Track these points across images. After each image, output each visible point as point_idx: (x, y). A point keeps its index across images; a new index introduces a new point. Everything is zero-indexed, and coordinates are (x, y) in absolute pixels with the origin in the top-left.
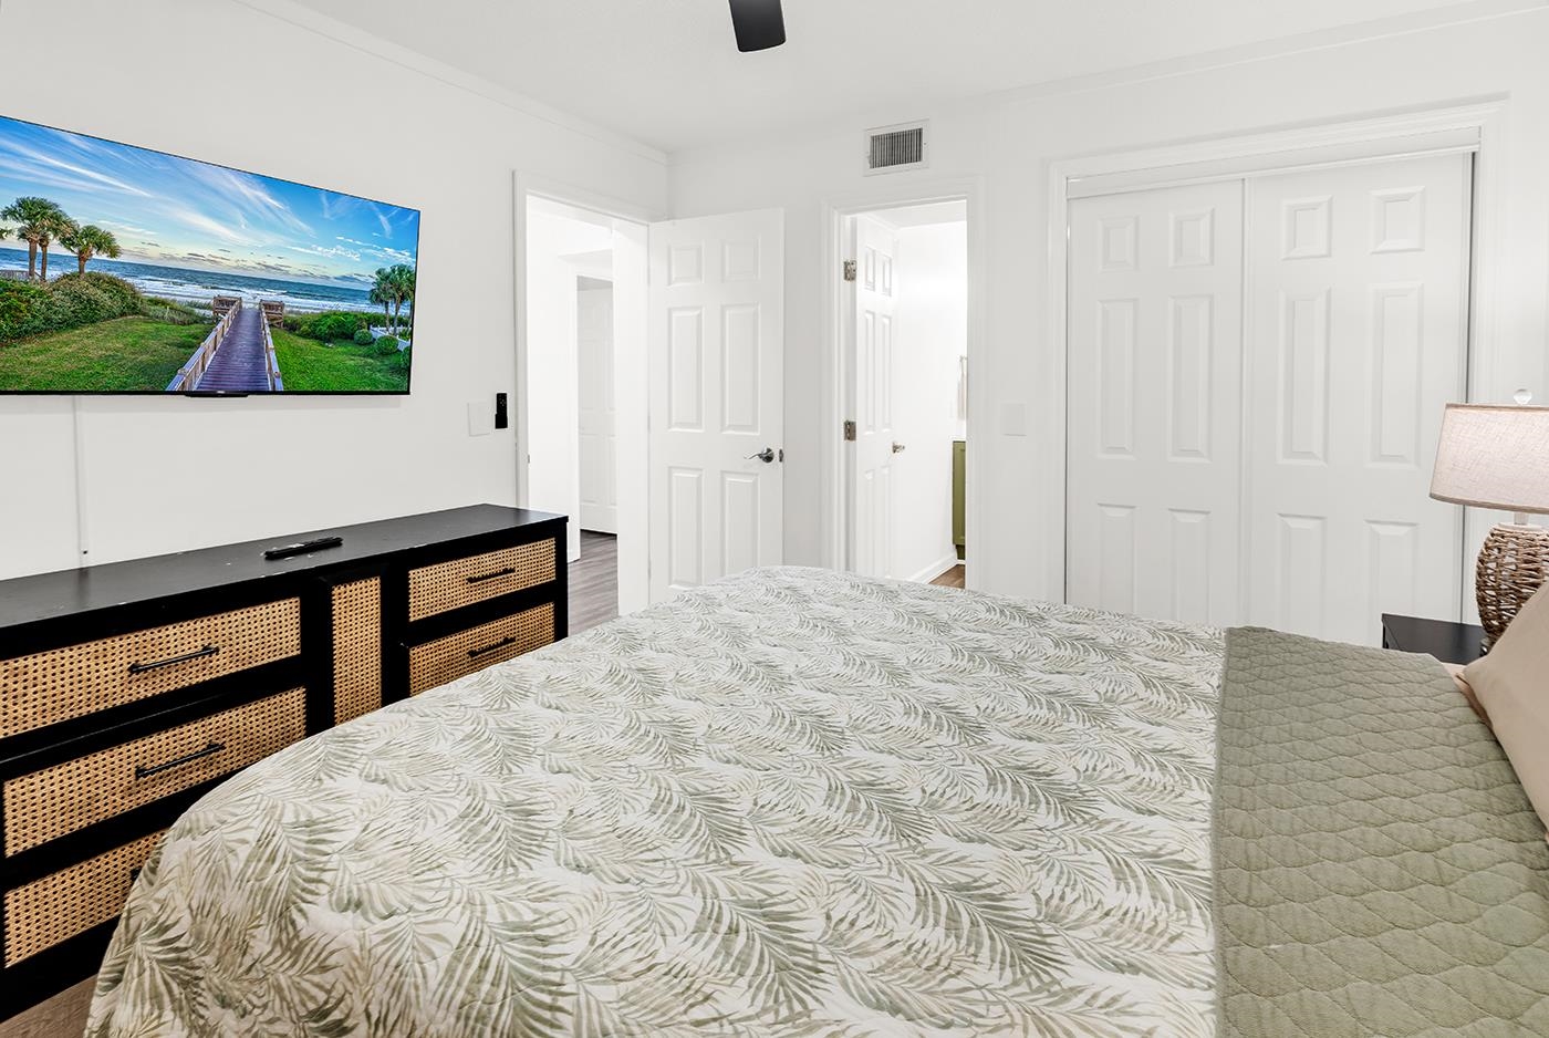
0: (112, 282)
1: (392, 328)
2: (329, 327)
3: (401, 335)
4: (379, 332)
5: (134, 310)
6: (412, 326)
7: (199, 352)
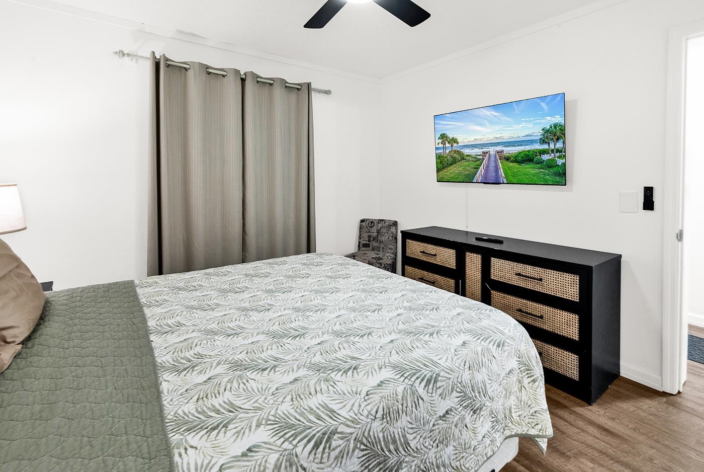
0: (458, 151)
1: (552, 155)
2: (522, 157)
3: (559, 157)
4: (545, 157)
5: (463, 159)
6: (565, 152)
7: (480, 170)
